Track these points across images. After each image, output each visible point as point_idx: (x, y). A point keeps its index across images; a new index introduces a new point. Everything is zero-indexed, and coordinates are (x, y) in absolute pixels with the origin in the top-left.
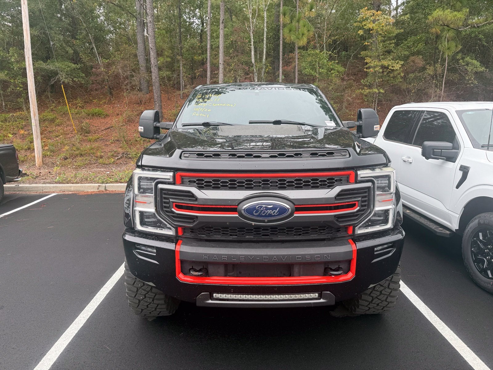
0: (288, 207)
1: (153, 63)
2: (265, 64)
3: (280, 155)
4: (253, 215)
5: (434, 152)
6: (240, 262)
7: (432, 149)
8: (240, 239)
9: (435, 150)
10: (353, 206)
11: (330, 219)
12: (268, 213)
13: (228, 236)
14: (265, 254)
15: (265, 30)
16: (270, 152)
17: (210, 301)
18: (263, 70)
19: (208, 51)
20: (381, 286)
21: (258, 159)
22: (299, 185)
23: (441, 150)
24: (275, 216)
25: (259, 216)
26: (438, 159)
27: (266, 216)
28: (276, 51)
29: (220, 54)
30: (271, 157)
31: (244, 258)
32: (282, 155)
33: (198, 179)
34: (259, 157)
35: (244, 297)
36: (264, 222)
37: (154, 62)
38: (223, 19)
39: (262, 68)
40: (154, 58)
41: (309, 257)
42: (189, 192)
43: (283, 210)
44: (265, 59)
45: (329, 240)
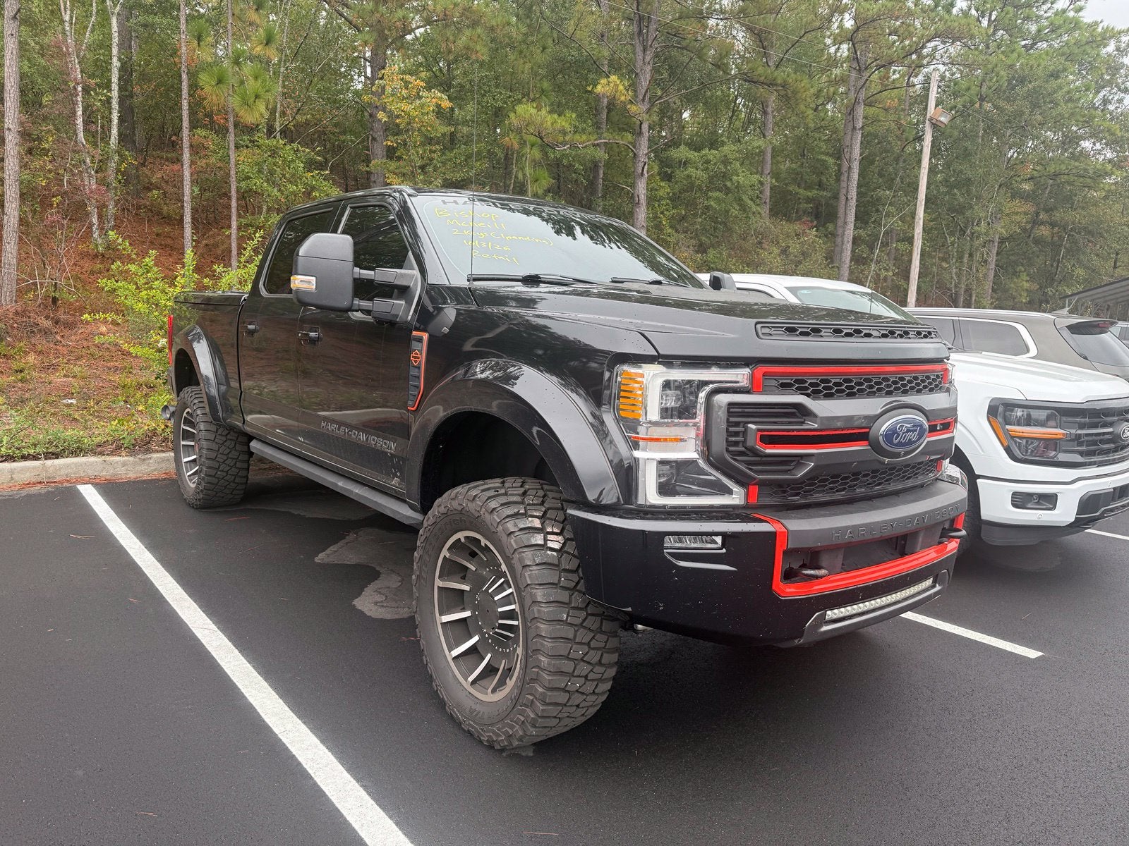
2: (117, 151)
3: (890, 333)
4: (893, 444)
6: (879, 536)
8: (849, 495)
12: (908, 438)
15: (115, 64)
17: (825, 628)
18: (113, 165)
24: (914, 442)
25: (899, 444)
33: (796, 380)
36: (899, 455)
39: (109, 160)
41: (945, 511)
44: (117, 137)
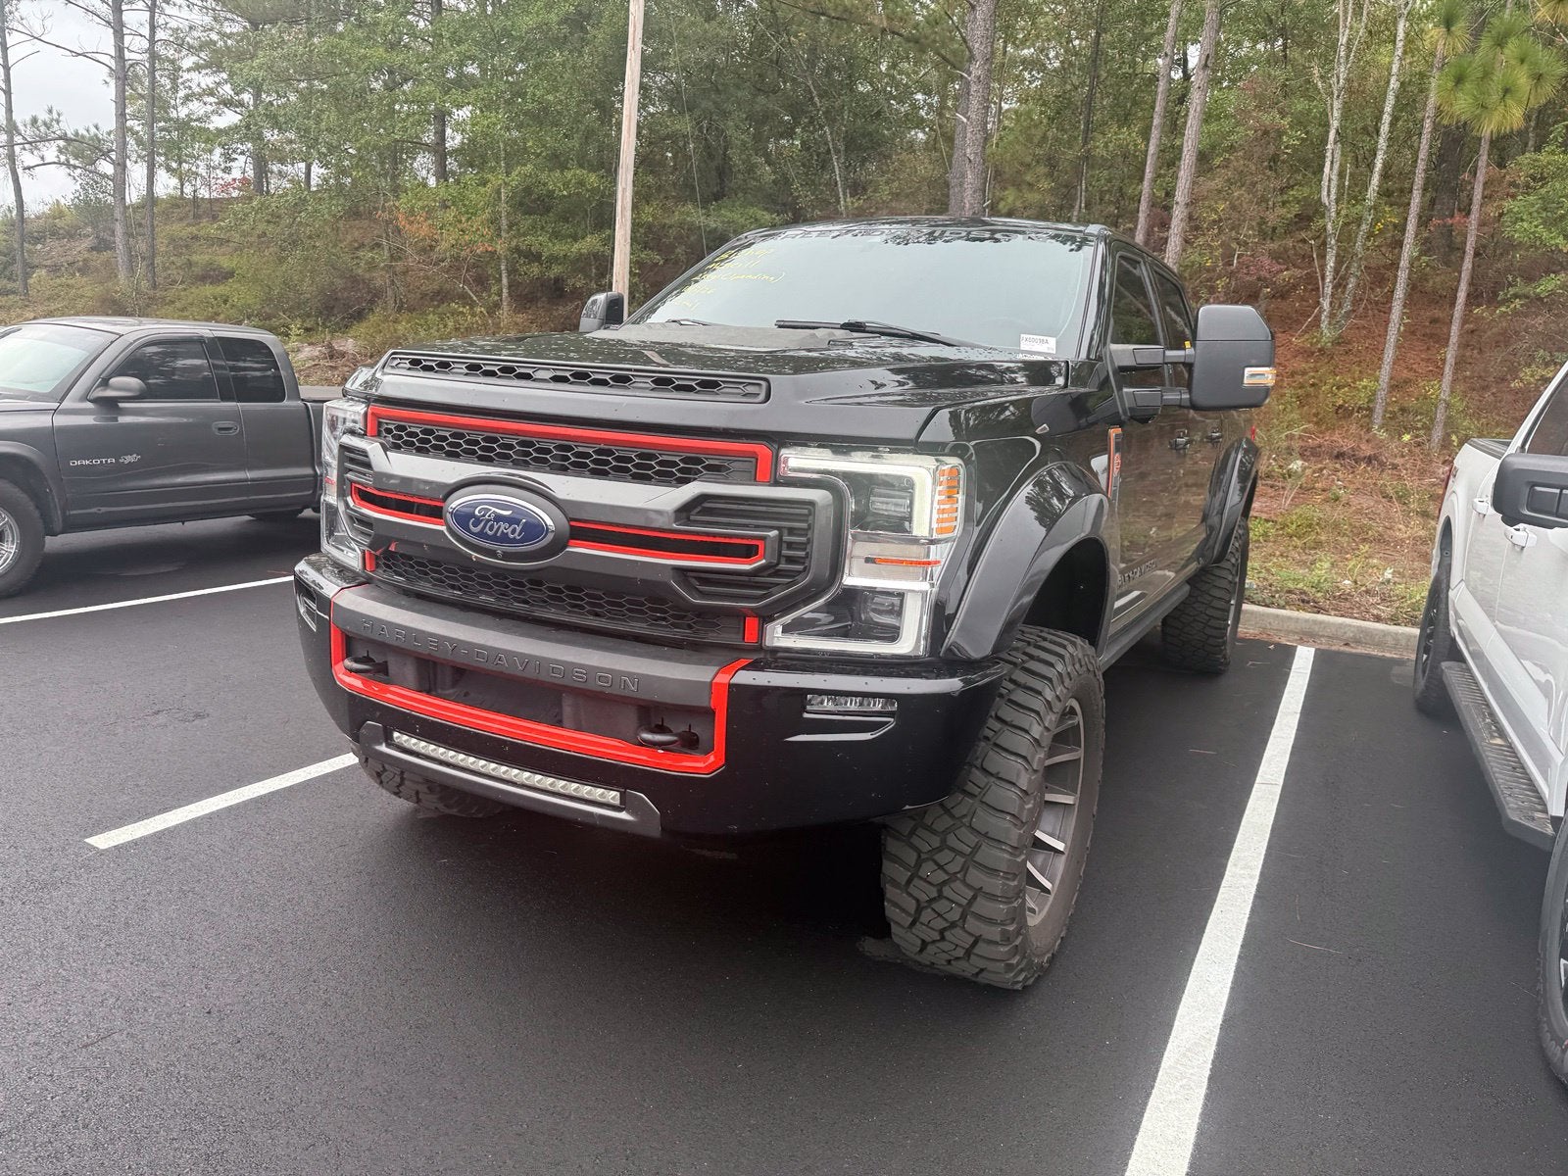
0: (549, 522)
1: (967, 205)
2: (1375, 207)
3: (576, 375)
4: (469, 531)
5: (1532, 493)
6: (427, 653)
7: (1529, 483)
8: (465, 599)
9: (1538, 489)
10: (748, 551)
11: (659, 577)
12: (500, 531)
13: (444, 587)
14: (482, 642)
15: (1392, 86)
16: (558, 365)
17: (383, 748)
18: (1364, 227)
19: (1148, 163)
20: (941, 867)
21: (523, 383)
22: (602, 465)
23: (1558, 491)
24: (514, 541)
25: (481, 535)
26: (1550, 526)
27: (494, 538)
28: (1446, 162)
29: (1182, 172)
30: (556, 379)
31: (435, 642)
32: (581, 377)
33: (425, 429)
34: (527, 377)
35: (450, 755)
36: (492, 553)
37: (971, 204)
38: (1208, 56)
39: (1359, 220)
40: (974, 192)
41: (581, 673)
42: (364, 453)
43: (534, 529)
44: (1376, 189)
45: (676, 644)
